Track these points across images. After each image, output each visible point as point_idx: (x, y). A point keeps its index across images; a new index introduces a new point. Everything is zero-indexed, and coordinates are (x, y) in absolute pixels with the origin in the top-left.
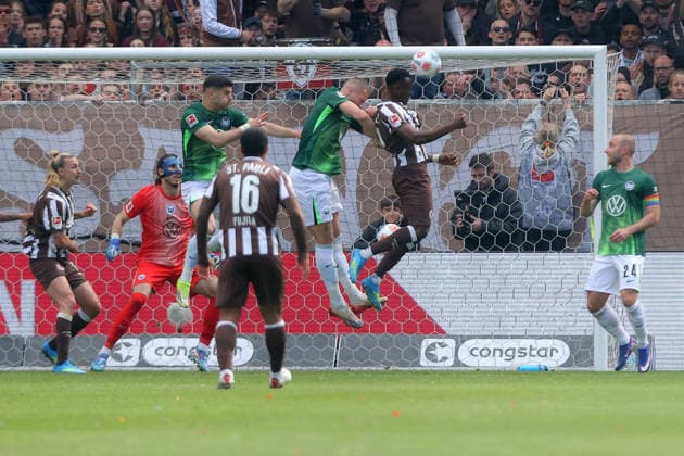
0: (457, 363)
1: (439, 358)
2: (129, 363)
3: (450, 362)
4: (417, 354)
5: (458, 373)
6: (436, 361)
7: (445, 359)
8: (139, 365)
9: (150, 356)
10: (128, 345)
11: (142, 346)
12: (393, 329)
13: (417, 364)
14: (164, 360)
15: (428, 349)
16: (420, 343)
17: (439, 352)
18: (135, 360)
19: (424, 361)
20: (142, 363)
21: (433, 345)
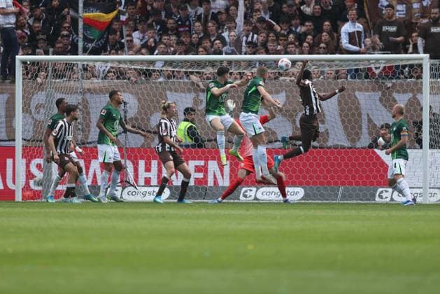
0: (392, 199)
1: (384, 197)
2: (250, 199)
3: (389, 199)
4: (374, 196)
5: (392, 204)
6: (382, 198)
7: (386, 198)
8: (254, 200)
9: (259, 196)
10: (251, 190)
11: (257, 191)
12: (365, 184)
13: (374, 200)
14: (265, 197)
15: (380, 193)
16: (377, 190)
17: (384, 195)
18: (253, 197)
19: (377, 199)
20: (256, 199)
21: (382, 192)
